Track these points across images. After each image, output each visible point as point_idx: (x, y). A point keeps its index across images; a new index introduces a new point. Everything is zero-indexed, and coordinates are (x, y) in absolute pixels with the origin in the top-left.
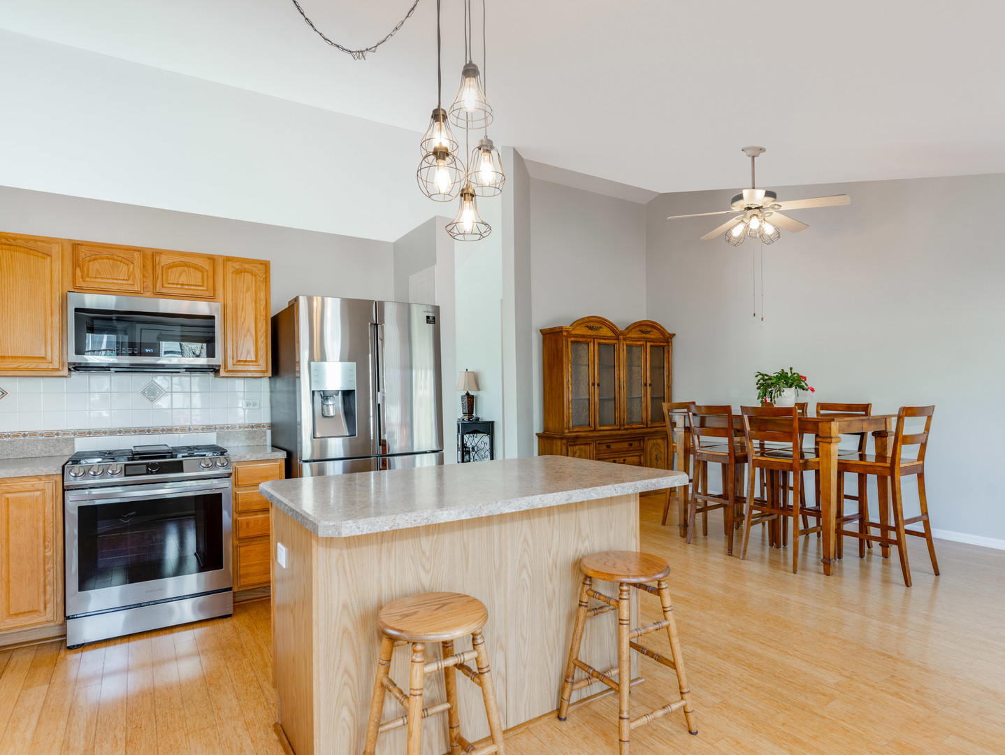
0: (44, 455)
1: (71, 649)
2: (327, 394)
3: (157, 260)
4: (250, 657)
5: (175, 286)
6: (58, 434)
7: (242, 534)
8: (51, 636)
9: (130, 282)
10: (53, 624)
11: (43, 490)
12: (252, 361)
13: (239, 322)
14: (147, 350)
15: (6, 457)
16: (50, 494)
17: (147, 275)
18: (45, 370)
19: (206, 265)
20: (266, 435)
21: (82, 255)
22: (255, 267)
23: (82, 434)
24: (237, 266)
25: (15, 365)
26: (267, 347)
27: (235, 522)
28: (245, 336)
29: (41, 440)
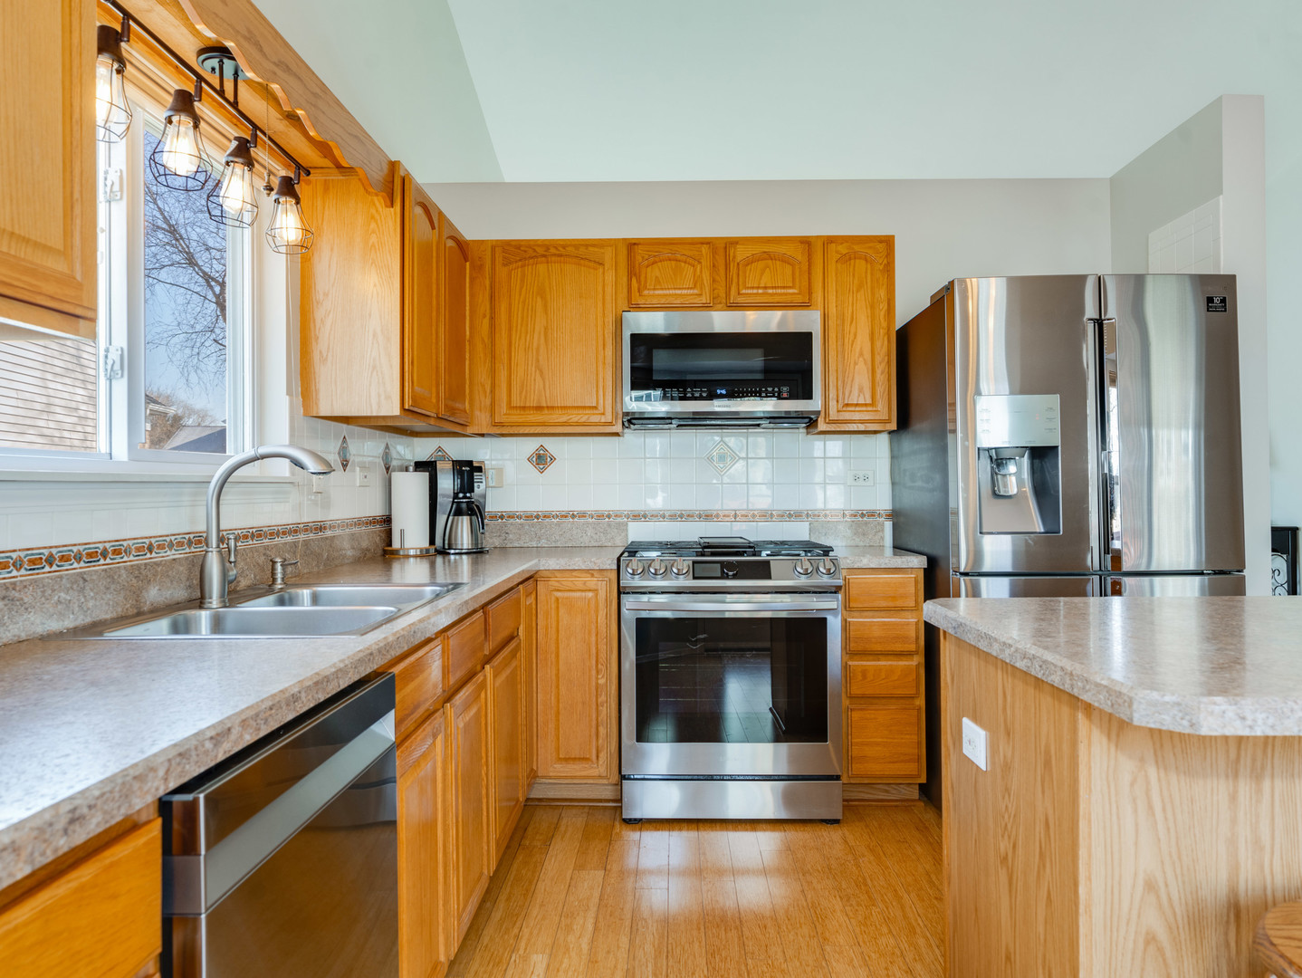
0: (594, 544)
1: (627, 823)
2: (1005, 454)
3: (732, 254)
4: (881, 905)
5: (755, 291)
6: (609, 516)
7: (856, 690)
8: (603, 797)
9: (696, 291)
10: (605, 781)
11: (595, 591)
12: (866, 405)
13: (846, 341)
14: (719, 391)
15: (554, 545)
16: (604, 596)
17: (718, 278)
18: (596, 424)
19: (798, 254)
20: (883, 530)
21: (639, 258)
22: (870, 247)
23: (638, 516)
24: (843, 249)
25: (564, 419)
26: (889, 380)
27: (845, 667)
28: (856, 364)
29: (591, 524)
